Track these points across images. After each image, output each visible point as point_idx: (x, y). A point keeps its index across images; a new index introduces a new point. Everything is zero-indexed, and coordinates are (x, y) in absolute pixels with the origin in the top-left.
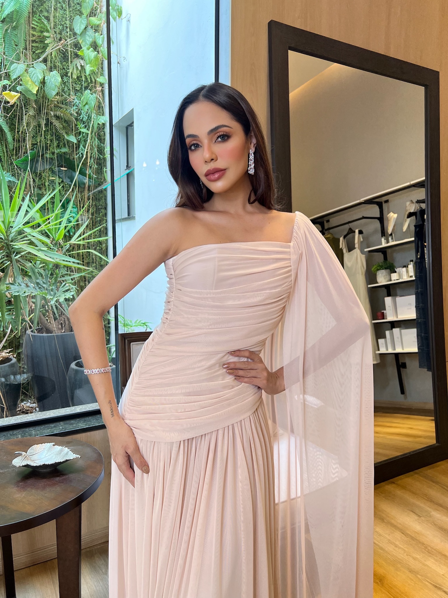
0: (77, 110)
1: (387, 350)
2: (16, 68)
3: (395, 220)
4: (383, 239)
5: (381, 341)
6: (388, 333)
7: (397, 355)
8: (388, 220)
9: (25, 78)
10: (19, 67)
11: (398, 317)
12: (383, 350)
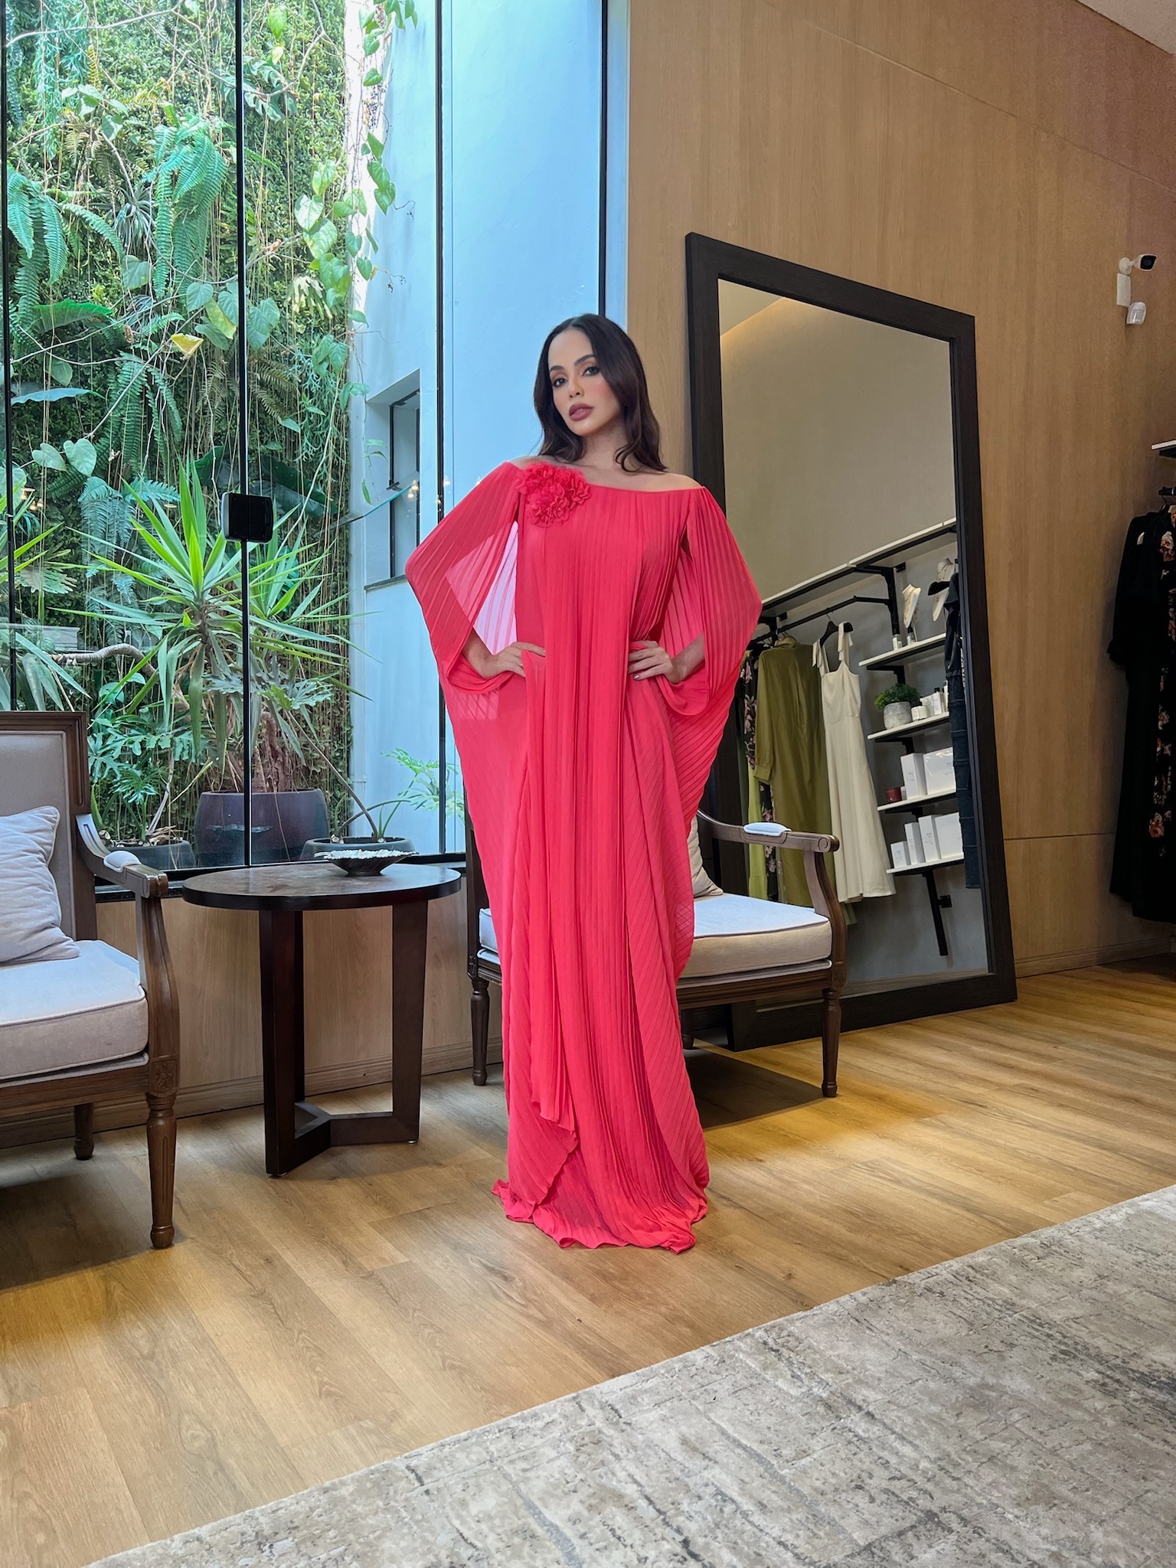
0: (300, 372)
1: (909, 863)
2: (197, 292)
3: (917, 597)
4: (895, 640)
5: (897, 847)
6: (909, 827)
7: (928, 872)
8: (904, 601)
9: (212, 309)
10: (201, 290)
11: (929, 793)
12: (900, 866)
